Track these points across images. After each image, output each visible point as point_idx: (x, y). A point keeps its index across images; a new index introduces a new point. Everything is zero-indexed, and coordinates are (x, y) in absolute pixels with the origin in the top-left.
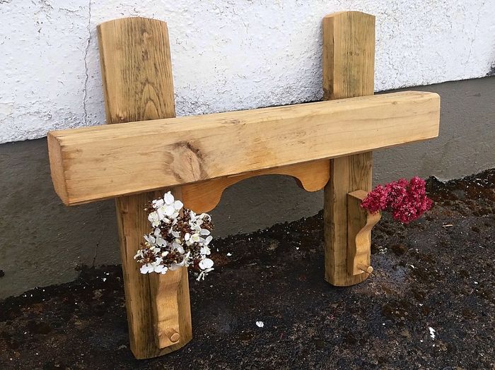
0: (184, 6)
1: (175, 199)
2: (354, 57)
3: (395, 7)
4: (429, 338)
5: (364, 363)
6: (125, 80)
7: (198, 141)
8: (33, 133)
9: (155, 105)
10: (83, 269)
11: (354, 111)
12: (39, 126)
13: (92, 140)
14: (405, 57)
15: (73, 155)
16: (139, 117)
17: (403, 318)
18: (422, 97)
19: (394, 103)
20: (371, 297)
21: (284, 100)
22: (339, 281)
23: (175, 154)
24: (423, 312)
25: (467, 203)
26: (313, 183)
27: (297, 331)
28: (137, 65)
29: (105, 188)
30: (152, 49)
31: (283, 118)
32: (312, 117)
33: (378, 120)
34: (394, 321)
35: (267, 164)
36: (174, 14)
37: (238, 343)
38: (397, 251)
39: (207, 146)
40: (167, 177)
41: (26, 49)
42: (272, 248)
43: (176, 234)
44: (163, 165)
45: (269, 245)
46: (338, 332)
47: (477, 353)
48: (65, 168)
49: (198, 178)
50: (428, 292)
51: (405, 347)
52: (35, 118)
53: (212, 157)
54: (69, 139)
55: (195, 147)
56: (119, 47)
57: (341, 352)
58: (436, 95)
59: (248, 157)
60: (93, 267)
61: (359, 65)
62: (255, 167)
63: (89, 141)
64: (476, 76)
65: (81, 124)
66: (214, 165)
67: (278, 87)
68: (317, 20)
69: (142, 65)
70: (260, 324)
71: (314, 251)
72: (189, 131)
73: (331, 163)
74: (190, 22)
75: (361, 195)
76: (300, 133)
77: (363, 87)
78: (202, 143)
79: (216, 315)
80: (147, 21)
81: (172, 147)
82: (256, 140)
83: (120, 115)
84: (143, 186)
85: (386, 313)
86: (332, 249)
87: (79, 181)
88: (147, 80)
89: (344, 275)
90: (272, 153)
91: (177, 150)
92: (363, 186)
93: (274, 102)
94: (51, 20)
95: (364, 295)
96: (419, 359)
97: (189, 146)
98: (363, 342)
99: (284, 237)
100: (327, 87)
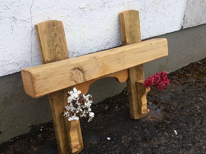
0: (67, 14)
1: (78, 90)
2: (133, 27)
3: (145, 7)
4: (175, 135)
5: (152, 148)
6: (49, 46)
7: (82, 66)
8: (11, 71)
9: (61, 54)
10: (33, 126)
11: (137, 49)
12: (14, 68)
13: (42, 71)
14: (150, 26)
15: (36, 78)
16: (55, 60)
17: (163, 128)
18: (161, 40)
19: (151, 44)
20: (150, 122)
21: (106, 47)
22: (136, 117)
23: (74, 72)
24: (170, 125)
25: (178, 81)
26: (123, 79)
27: (124, 139)
28: (53, 39)
29: (49, 89)
30: (58, 33)
31: (112, 54)
32: (122, 52)
33: (146, 51)
34: (160, 130)
35: (107, 73)
36: (63, 18)
37: (102, 147)
38: (155, 103)
39: (85, 68)
40: (72, 82)
41: (8, 37)
42: (107, 108)
43: (79, 104)
44: (70, 77)
45: (105, 107)
46: (140, 137)
47: (194, 138)
48: (33, 83)
49: (83, 81)
50: (171, 117)
51: (167, 139)
52: (12, 65)
53: (87, 72)
54: (34, 71)
55: (81, 69)
56: (45, 32)
57: (143, 144)
58: (165, 39)
59: (100, 71)
60: (37, 125)
61: (135, 31)
62: (103, 75)
63: (41, 71)
64: (176, 30)
65: (30, 66)
66: (88, 75)
67: (104, 42)
68: (117, 15)
69: (55, 39)
70: (109, 139)
71: (123, 107)
72: (78, 63)
73: (128, 70)
74: (70, 20)
75: (142, 81)
76: (119, 59)
77: (137, 39)
78: (83, 67)
79: (90, 137)
80: (55, 21)
81: (72, 70)
82: (103, 64)
83: (48, 60)
84: (63, 87)
85: (157, 127)
86: (133, 104)
87: (39, 88)
88: (57, 45)
89: (138, 114)
90: (109, 68)
91: (74, 71)
92: (141, 78)
93: (103, 49)
94: (17, 25)
95: (146, 121)
96: (173, 143)
97: (79, 69)
98: (150, 140)
99: (110, 103)
100: (123, 41)
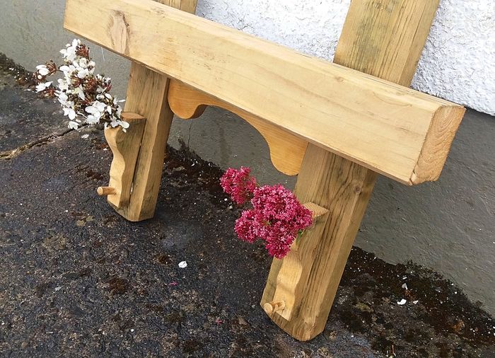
7: (130, 16)
19: (338, 79)
23: (115, 20)
37: (153, 257)
39: (135, 24)
40: (107, 38)
44: (107, 26)
49: (123, 52)
53: (135, 38)
59: (159, 54)
66: (135, 47)
72: (127, 4)
76: (208, 54)
78: (132, 20)
81: (115, 13)
82: (169, 39)
90: (180, 62)
97: (124, 18)
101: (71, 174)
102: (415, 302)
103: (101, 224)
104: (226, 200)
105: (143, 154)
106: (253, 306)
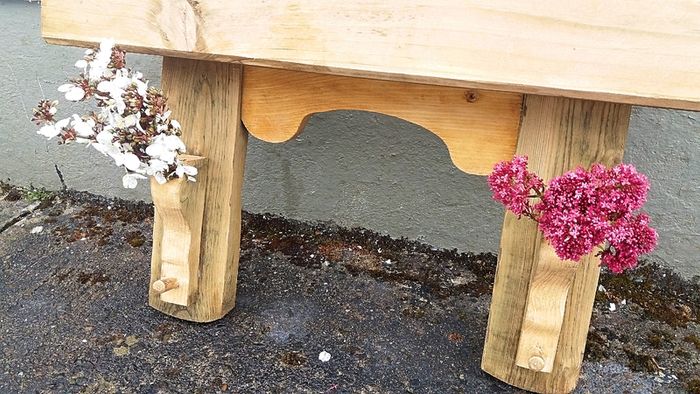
37: (273, 360)
40: (151, 32)
42: (457, 282)
44: (148, 13)
45: (456, 275)
49: (191, 47)
53: (217, 19)
59: (274, 35)
66: (218, 34)
70: (325, 356)
76: (380, 13)
82: (292, 7)
90: (319, 37)
101: (53, 287)
102: (624, 302)
103: (156, 342)
104: (312, 256)
105: (212, 213)
106: (462, 377)
